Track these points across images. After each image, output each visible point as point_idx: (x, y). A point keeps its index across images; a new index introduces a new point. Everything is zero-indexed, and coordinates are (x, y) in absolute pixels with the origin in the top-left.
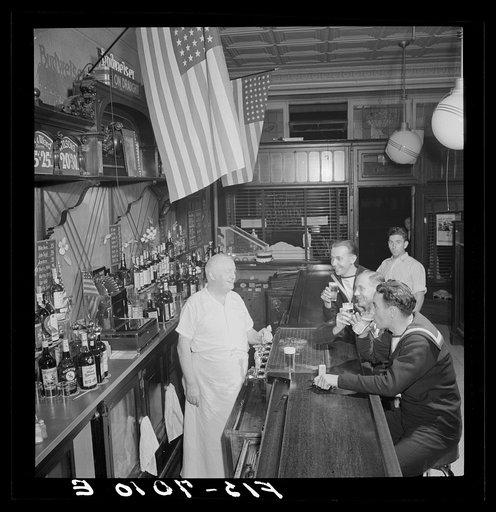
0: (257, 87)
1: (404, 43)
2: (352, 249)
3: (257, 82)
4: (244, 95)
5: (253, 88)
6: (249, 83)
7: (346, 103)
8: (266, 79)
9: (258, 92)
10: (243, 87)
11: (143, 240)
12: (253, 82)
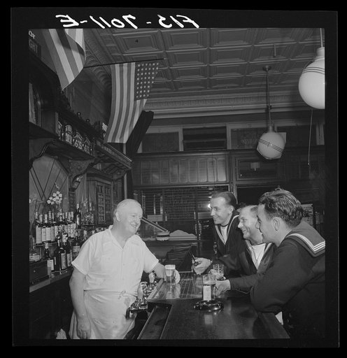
0: (148, 71)
1: (267, 67)
2: (229, 199)
3: (148, 67)
4: (136, 77)
5: (144, 72)
6: (141, 67)
7: (225, 127)
8: (155, 66)
9: (147, 76)
10: (136, 70)
11: (49, 202)
12: (144, 67)
